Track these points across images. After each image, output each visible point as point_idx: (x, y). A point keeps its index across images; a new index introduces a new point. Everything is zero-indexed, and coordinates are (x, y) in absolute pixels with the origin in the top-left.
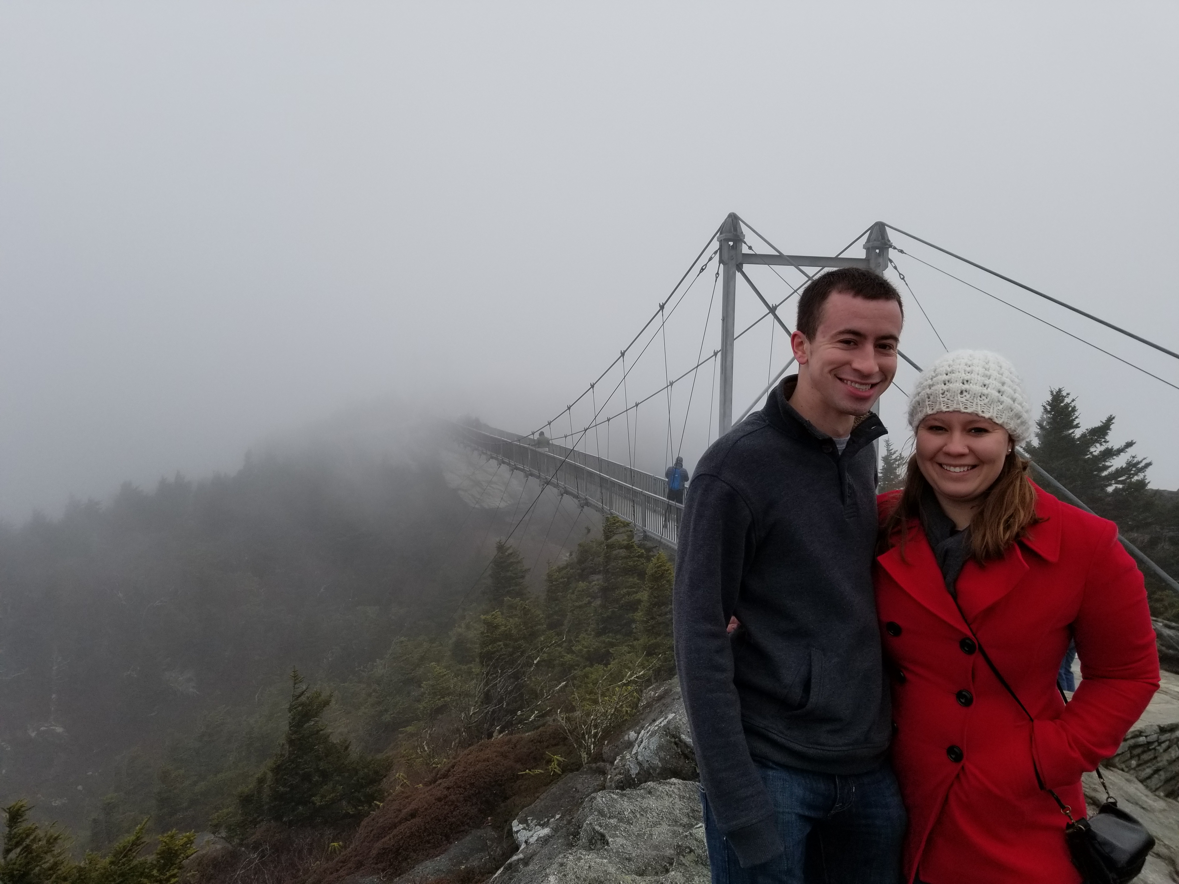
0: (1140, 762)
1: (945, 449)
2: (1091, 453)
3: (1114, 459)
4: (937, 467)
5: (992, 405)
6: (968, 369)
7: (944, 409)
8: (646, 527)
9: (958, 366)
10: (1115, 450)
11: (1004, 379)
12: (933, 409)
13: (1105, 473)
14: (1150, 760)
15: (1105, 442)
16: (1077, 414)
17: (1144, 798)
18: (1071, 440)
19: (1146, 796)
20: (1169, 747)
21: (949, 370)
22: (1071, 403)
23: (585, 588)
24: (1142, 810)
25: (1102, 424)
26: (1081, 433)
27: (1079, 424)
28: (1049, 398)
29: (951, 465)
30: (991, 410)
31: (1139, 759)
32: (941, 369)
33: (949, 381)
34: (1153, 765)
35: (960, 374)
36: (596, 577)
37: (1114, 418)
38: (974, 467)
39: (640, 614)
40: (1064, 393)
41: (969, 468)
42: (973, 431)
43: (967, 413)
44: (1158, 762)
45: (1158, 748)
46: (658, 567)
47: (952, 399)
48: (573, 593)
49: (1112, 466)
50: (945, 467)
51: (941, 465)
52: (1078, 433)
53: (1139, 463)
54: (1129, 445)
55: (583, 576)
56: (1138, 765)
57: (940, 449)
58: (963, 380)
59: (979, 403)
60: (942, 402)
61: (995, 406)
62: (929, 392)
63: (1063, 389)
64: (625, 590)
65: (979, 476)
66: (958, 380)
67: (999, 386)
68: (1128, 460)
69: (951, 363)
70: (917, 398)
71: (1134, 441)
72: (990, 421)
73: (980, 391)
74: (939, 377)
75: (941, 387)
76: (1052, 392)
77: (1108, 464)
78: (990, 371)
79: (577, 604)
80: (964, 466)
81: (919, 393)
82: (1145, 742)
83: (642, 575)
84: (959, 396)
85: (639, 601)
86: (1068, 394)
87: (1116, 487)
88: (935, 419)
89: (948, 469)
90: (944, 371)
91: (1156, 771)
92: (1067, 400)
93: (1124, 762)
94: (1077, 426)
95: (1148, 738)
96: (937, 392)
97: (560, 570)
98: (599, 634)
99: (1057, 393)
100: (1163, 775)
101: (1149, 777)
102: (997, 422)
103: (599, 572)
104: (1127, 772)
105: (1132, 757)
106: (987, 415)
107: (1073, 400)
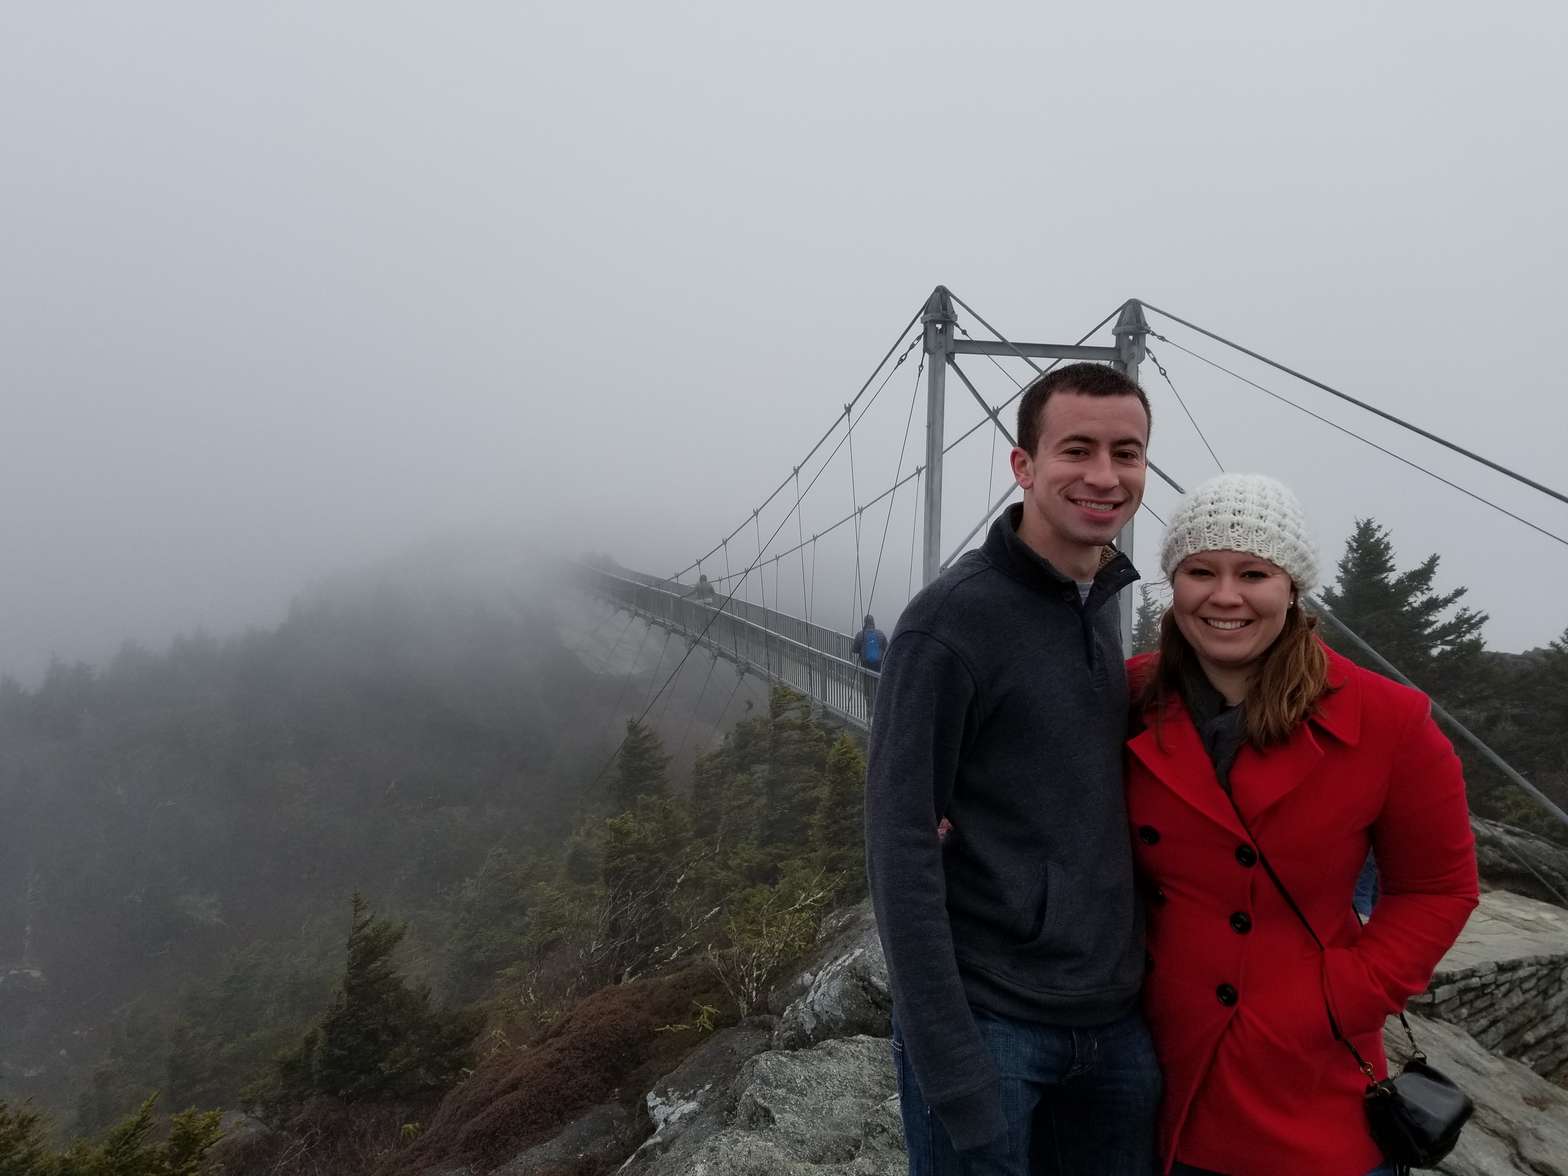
0: (1472, 1011)
1: (1211, 598)
2: (1410, 604)
3: (1440, 612)
4: (1201, 623)
5: (1271, 542)
6: (1240, 497)
7: (1211, 547)
8: (826, 701)
9: (1227, 493)
10: (1441, 601)
11: (1285, 510)
12: (1195, 548)
13: (1428, 631)
14: (1486, 1008)
15: (1428, 589)
16: (1391, 553)
17: (1478, 1058)
18: (1384, 587)
19: (1480, 1055)
20: (1510, 991)
21: (1215, 497)
22: (1383, 538)
23: (745, 782)
24: (1475, 1074)
25: (1424, 566)
26: (1396, 578)
27: (1394, 566)
28: (1355, 532)
29: (1219, 620)
30: (1271, 549)
31: (1471, 1006)
32: (1204, 497)
33: (1215, 512)
34: (1490, 1014)
35: (1230, 502)
36: (759, 768)
37: (1438, 558)
38: (1248, 622)
39: (819, 816)
40: (1374, 526)
41: (1243, 624)
42: (1247, 576)
43: (1240, 552)
44: (1496, 1011)
45: (1496, 992)
46: (842, 755)
47: (1221, 535)
48: (729, 788)
49: (1438, 621)
50: (1212, 622)
51: (1205, 620)
52: (1392, 578)
53: (1472, 617)
54: (1459, 593)
55: (743, 767)
56: (1470, 1015)
57: (1206, 599)
58: (1234, 510)
59: (1256, 539)
60: (1207, 538)
61: (1275, 544)
62: (1190, 527)
63: (1373, 520)
64: (798, 785)
65: (1255, 635)
66: (1227, 510)
67: (1279, 518)
68: (1458, 613)
69: (1217, 489)
70: (1174, 535)
71: (1465, 588)
72: (1268, 562)
73: (1256, 524)
74: (1203, 507)
75: (1204, 520)
76: (1358, 524)
77: (1432, 618)
78: (1267, 499)
79: (734, 803)
80: (1236, 620)
81: (1176, 529)
82: (1479, 985)
83: (821, 765)
84: (1230, 530)
85: (817, 800)
86: (1379, 527)
87: (1443, 649)
88: (1199, 560)
89: (1216, 624)
90: (1209, 500)
91: (1494, 1023)
92: (1379, 535)
93: (1453, 1011)
94: (1391, 569)
95: (1483, 979)
96: (1201, 526)
97: (712, 758)
98: (764, 843)
99: (1365, 525)
100: (1501, 1027)
101: (1484, 1031)
102: (1278, 564)
103: (765, 761)
104: (1455, 1024)
105: (1462, 1004)
106: (1265, 555)
107: (1386, 535)
